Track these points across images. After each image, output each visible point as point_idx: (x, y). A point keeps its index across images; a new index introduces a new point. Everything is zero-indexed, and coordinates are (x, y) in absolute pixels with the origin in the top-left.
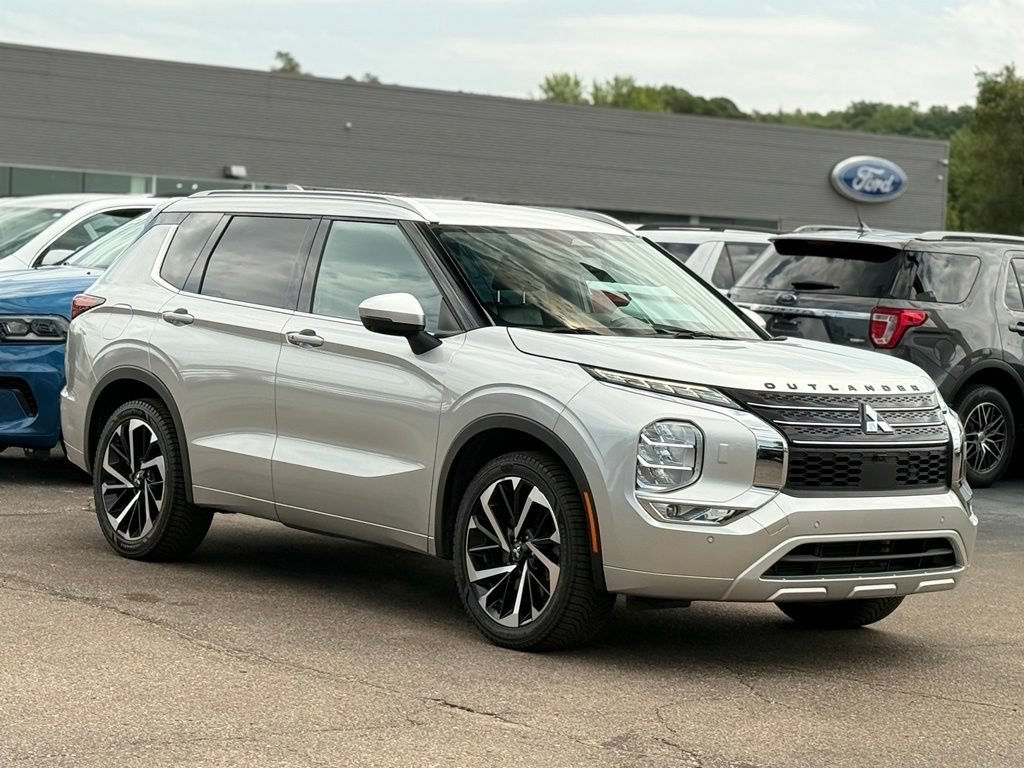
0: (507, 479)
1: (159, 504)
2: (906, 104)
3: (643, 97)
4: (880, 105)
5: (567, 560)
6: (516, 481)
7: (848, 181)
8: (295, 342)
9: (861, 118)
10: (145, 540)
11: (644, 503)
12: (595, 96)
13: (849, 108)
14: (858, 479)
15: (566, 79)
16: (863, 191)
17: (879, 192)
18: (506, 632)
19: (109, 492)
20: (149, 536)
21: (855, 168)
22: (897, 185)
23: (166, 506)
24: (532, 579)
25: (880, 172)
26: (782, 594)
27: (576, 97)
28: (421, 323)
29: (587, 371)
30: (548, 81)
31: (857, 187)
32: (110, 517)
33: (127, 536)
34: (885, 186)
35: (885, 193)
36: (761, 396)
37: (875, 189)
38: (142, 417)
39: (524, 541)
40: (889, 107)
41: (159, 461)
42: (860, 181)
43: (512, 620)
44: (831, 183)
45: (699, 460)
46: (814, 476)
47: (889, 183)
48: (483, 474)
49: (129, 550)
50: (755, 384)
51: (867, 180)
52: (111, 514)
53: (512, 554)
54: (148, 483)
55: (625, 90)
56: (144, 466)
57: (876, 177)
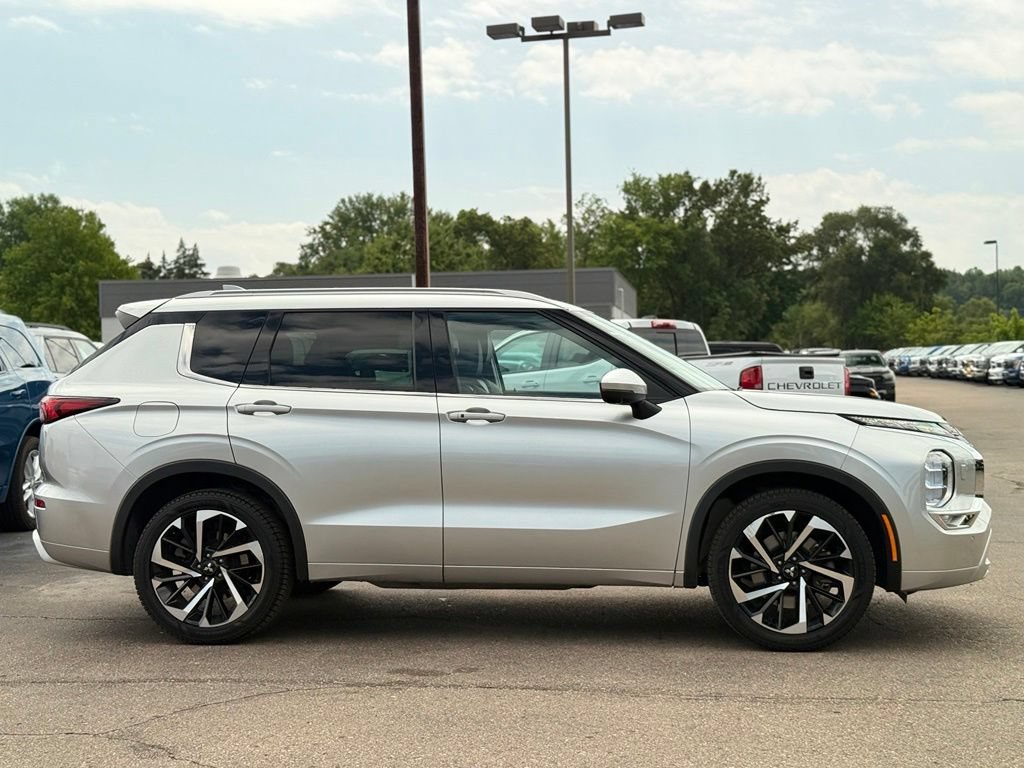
0: (776, 513)
1: (257, 587)
6: (789, 514)
10: (236, 624)
11: (935, 517)
19: (163, 585)
23: (269, 589)
29: (848, 419)
32: (171, 609)
33: (204, 624)
38: (218, 507)
39: (794, 562)
41: (253, 546)
43: (801, 626)
45: (951, 479)
49: (210, 636)
52: (170, 605)
53: (784, 574)
54: (227, 569)
56: (218, 554)
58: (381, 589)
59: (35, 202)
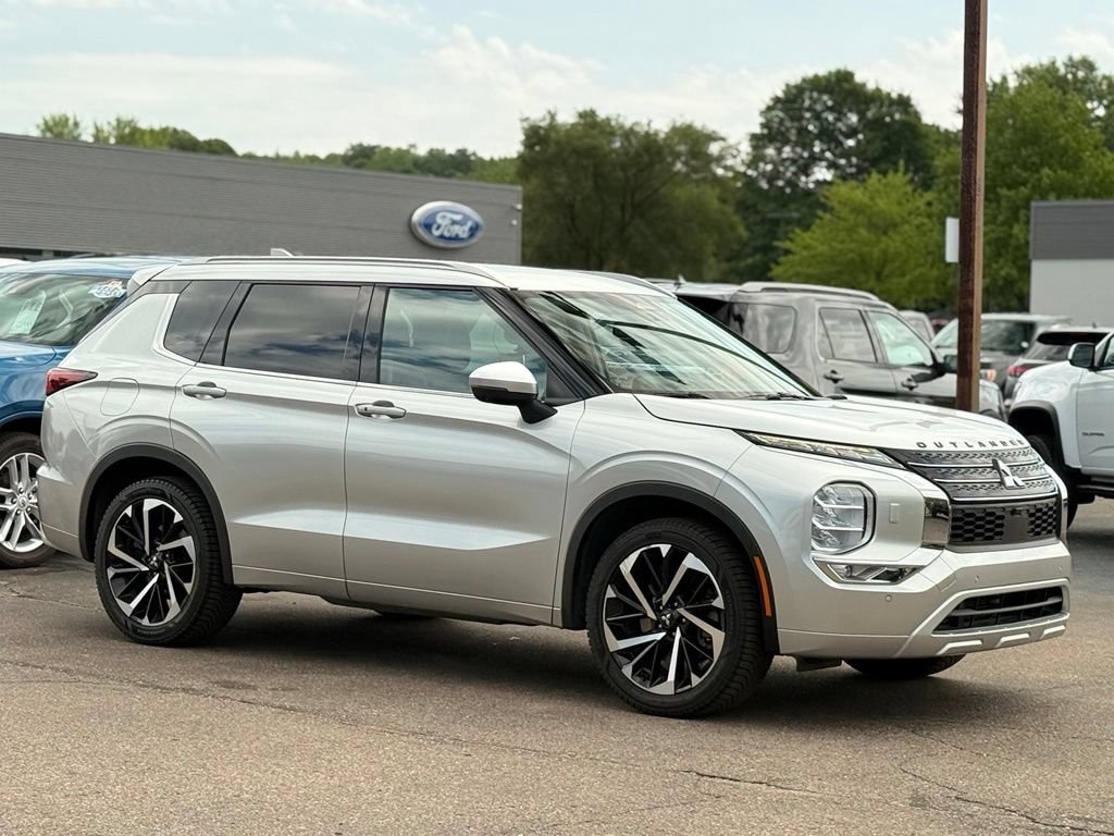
0: (653, 546)
1: (188, 587)
2: (404, 147)
3: (147, 138)
4: (378, 147)
5: (735, 625)
6: (665, 549)
7: (428, 226)
8: (367, 414)
9: (361, 160)
10: (171, 625)
11: (822, 565)
12: (96, 137)
13: (348, 150)
14: (1001, 533)
15: (63, 121)
16: (442, 237)
17: (457, 238)
18: (659, 700)
19: (116, 576)
20: (177, 621)
21: (433, 215)
22: (474, 230)
23: (198, 590)
24: (687, 645)
25: (458, 218)
26: (950, 649)
27: (76, 139)
28: (535, 392)
29: (744, 436)
30: (46, 123)
31: (436, 233)
32: (120, 603)
33: (145, 621)
34: (464, 232)
35: (463, 239)
36: (916, 455)
37: (453, 235)
38: (162, 496)
39: (674, 608)
40: (387, 149)
41: (187, 542)
42: (438, 228)
43: (666, 688)
44: (411, 228)
45: (870, 520)
46: (971, 531)
47: (467, 228)
48: (621, 542)
49: (149, 636)
50: (909, 444)
51: (446, 226)
52: (122, 599)
53: (659, 621)
54: (169, 565)
55: (127, 130)
56: (162, 547)
57: (454, 223)
58: (330, 605)
59: (1057, 70)
